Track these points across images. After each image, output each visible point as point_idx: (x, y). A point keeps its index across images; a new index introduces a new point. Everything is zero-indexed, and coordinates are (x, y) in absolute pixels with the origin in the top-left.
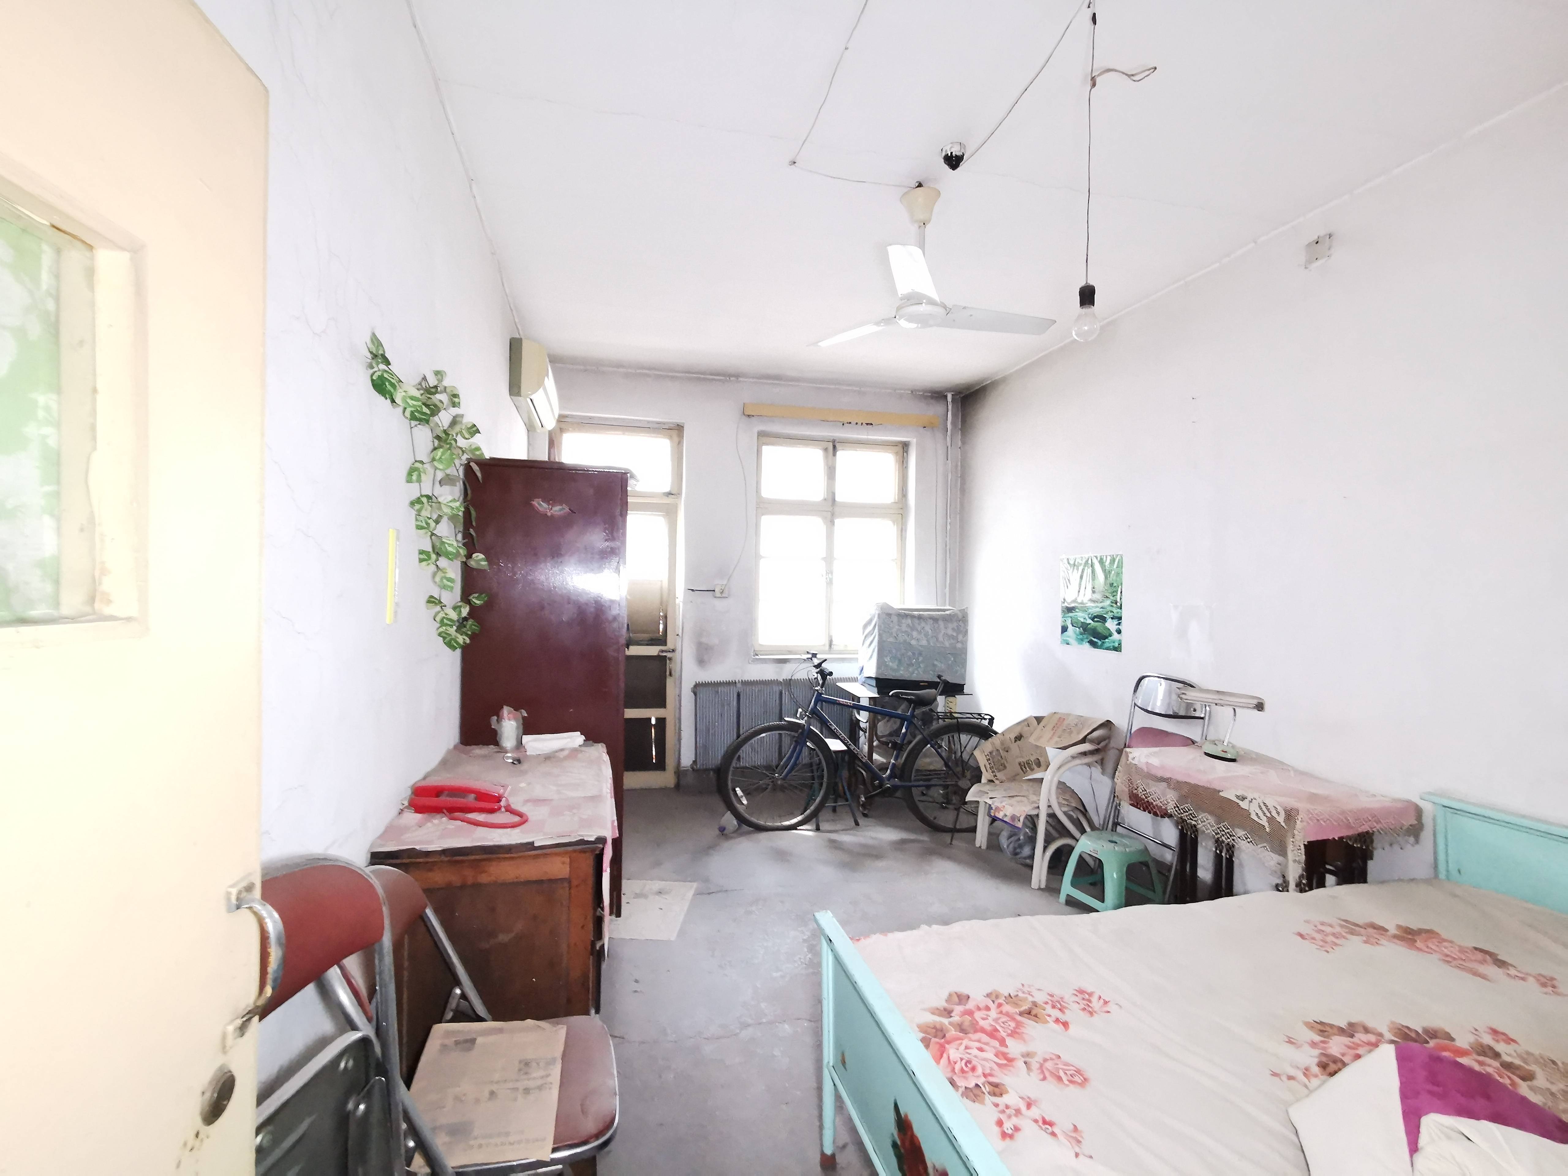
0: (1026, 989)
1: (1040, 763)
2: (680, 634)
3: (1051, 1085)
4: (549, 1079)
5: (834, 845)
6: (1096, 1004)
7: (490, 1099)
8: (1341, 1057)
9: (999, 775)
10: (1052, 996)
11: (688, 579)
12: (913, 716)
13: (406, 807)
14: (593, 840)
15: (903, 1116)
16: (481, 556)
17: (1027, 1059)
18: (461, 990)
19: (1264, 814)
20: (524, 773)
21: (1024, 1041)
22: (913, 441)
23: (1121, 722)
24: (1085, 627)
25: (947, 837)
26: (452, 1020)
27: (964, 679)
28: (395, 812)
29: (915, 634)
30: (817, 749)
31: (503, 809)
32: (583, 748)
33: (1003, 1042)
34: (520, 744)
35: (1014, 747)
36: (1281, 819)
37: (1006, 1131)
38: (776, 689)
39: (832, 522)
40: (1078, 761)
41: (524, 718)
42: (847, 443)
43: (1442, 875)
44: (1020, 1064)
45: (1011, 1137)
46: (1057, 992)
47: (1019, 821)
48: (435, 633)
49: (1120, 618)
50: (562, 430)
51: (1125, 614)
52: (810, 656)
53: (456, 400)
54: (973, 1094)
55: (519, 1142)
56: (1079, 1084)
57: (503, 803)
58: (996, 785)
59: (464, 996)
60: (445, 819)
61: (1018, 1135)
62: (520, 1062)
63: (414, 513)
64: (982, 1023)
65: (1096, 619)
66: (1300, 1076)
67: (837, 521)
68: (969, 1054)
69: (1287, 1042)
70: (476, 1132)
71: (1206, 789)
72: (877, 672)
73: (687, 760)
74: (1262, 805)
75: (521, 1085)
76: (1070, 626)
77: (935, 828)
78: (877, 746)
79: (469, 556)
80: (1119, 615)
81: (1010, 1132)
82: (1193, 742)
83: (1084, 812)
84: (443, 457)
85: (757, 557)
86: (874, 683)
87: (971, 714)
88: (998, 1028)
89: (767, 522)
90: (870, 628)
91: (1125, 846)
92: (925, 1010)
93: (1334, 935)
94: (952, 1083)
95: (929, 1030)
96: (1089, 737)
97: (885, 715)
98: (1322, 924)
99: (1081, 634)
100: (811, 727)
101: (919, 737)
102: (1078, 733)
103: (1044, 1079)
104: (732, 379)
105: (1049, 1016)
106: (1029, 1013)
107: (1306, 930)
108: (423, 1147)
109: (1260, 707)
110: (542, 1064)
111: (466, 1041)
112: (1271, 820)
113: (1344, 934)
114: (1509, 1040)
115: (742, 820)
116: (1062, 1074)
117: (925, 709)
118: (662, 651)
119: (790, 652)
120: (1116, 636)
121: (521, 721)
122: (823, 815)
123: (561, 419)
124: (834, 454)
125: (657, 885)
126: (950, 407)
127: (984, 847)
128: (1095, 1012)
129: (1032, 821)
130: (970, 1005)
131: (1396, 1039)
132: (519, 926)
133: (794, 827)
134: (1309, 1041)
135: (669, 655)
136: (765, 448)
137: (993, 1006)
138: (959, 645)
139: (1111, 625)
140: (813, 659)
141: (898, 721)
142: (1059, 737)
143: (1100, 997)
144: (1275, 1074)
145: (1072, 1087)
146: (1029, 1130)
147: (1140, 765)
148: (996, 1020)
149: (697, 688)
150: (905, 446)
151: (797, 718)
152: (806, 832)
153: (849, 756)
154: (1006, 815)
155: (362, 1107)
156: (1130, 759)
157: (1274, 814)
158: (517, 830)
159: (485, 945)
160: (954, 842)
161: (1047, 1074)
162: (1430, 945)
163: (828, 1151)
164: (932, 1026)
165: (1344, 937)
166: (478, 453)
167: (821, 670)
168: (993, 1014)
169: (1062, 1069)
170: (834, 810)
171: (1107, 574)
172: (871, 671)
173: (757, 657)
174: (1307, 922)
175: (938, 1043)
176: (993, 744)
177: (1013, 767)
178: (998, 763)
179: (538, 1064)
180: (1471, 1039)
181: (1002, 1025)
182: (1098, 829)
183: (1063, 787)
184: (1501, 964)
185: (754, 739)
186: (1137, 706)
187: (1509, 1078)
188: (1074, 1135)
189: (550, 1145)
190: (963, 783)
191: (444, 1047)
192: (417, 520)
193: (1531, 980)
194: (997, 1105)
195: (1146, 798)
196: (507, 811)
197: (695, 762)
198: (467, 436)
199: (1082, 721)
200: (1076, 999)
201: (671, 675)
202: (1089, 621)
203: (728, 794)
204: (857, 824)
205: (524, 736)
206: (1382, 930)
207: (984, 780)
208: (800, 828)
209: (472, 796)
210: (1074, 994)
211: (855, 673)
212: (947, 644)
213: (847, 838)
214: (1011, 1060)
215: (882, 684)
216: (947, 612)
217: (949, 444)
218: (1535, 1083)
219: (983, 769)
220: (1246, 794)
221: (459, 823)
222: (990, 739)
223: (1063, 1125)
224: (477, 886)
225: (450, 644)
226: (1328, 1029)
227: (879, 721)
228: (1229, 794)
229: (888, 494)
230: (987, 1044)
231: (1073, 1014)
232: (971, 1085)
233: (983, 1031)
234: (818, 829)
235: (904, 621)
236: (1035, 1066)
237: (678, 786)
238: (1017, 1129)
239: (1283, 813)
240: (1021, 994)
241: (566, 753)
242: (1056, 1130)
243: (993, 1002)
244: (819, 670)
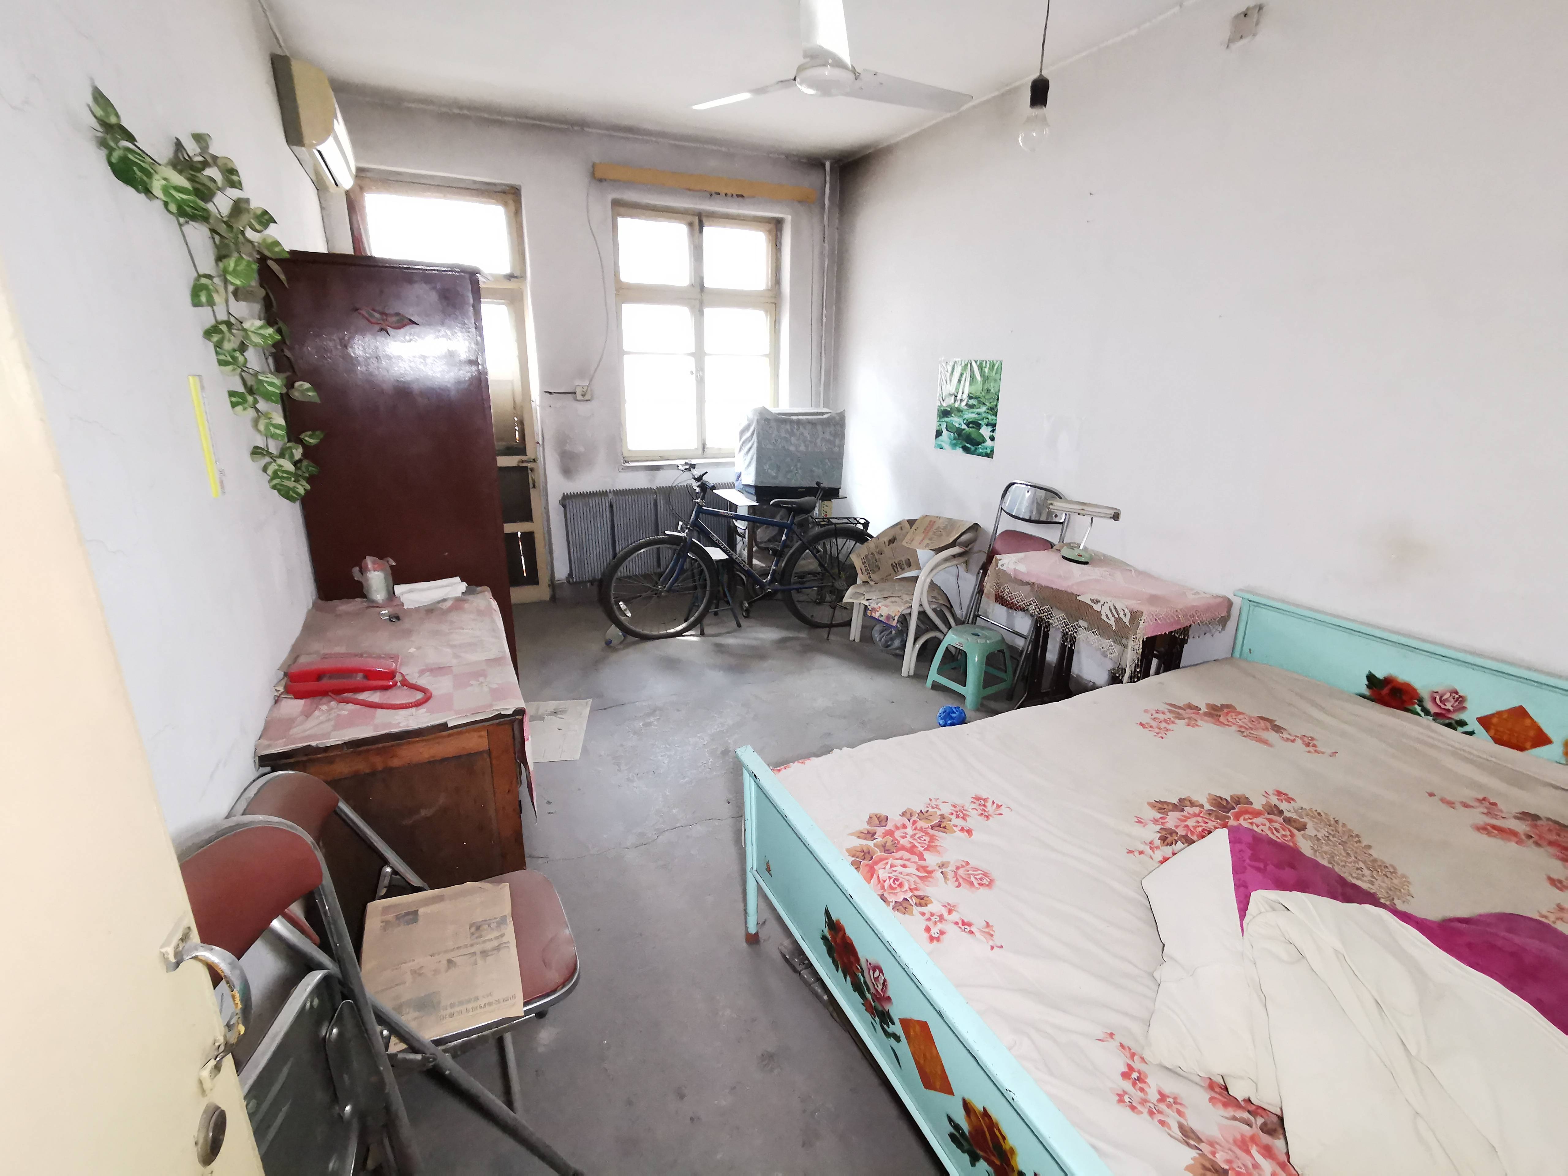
0: (934, 803)
1: (911, 563)
2: (541, 442)
3: (964, 890)
4: (505, 939)
5: (720, 649)
6: (990, 808)
7: (449, 968)
8: (1174, 829)
9: (873, 576)
10: (955, 806)
11: (543, 380)
12: (792, 522)
13: (282, 693)
14: (511, 713)
15: (835, 922)
16: (307, 385)
17: (944, 870)
18: (391, 867)
19: (1113, 616)
20: (408, 633)
21: (938, 852)
22: (788, 218)
23: (988, 525)
24: (959, 432)
25: (824, 632)
26: (386, 896)
27: (840, 484)
28: (270, 701)
29: (793, 440)
30: (698, 559)
31: (399, 684)
32: (470, 597)
33: (921, 857)
34: (391, 594)
35: (887, 550)
36: (1126, 620)
37: (934, 936)
38: (651, 498)
39: (701, 313)
40: (948, 564)
41: (391, 567)
42: (714, 216)
43: (1237, 654)
44: (938, 875)
45: (938, 939)
46: (959, 802)
47: (894, 620)
48: (267, 486)
49: (994, 425)
50: (361, 189)
51: (1000, 421)
52: (687, 467)
53: (235, 178)
54: (902, 907)
55: (490, 1004)
56: (988, 885)
57: (398, 678)
58: (871, 586)
59: (395, 872)
60: (333, 704)
61: (942, 937)
62: (471, 926)
63: (211, 346)
64: (902, 841)
65: (971, 425)
66: (1147, 849)
67: (707, 311)
68: (896, 871)
69: (1137, 822)
70: (443, 1004)
71: (1066, 593)
72: (756, 481)
73: (561, 572)
74: (1112, 608)
75: (477, 948)
76: (945, 431)
77: (812, 625)
78: (756, 551)
79: (290, 385)
80: (993, 422)
81: (936, 935)
82: (1052, 545)
83: (950, 608)
84: (238, 268)
85: (621, 353)
86: (753, 491)
87: (847, 518)
88: (916, 844)
89: (628, 310)
90: (748, 434)
91: (986, 638)
92: (852, 834)
93: (1165, 721)
94: (883, 898)
95: (858, 854)
96: (958, 541)
97: (763, 523)
98: (1157, 712)
99: (955, 439)
100: (693, 539)
101: (797, 545)
102: (948, 535)
103: (959, 885)
104: (576, 128)
105: (956, 826)
106: (939, 826)
107: (1146, 719)
108: (397, 1031)
109: (1116, 517)
110: (493, 926)
111: (408, 914)
112: (1118, 620)
113: (1172, 719)
114: (1289, 800)
115: (626, 631)
116: (973, 879)
117: (804, 516)
118: (523, 462)
119: (662, 458)
120: (989, 443)
121: (390, 571)
122: (706, 621)
123: (361, 173)
124: (701, 231)
125: (552, 705)
126: (828, 178)
127: (857, 640)
128: (990, 816)
129: (904, 620)
130: (890, 826)
131: (1212, 808)
132: (442, 800)
133: (679, 634)
134: (1152, 819)
135: (529, 465)
136: (621, 221)
137: (909, 824)
138: (836, 449)
139: (985, 431)
140: (691, 469)
141: (777, 528)
142: (930, 539)
143: (993, 803)
144: (1130, 852)
145: (982, 889)
146: (952, 932)
147: (1008, 571)
148: (913, 836)
149: (566, 500)
150: (778, 224)
151: (679, 532)
152: (691, 638)
153: (729, 564)
154: (881, 616)
155: (335, 1031)
156: (999, 565)
157: (1122, 615)
158: (422, 710)
159: (407, 822)
160: (832, 637)
161: (961, 880)
162: (1230, 719)
163: (752, 930)
164: (859, 849)
165: (1173, 722)
166: (277, 249)
167: (702, 483)
168: (910, 831)
169: (974, 875)
170: (716, 614)
171: (985, 379)
172: (749, 478)
173: (627, 464)
174: (1146, 711)
175: (867, 865)
176: (868, 548)
177: (886, 567)
178: (873, 565)
179: (489, 926)
180: (1264, 801)
181: (919, 841)
182: (963, 623)
183: (933, 586)
184: (1278, 729)
185: (634, 555)
186: (1004, 511)
187: (1290, 831)
188: (987, 930)
189: (520, 1000)
190: (839, 584)
191: (386, 925)
192: (217, 353)
193: (1299, 741)
194: (923, 914)
195: (1011, 600)
196: (403, 685)
197: (570, 575)
198: (258, 227)
199: (951, 523)
200: (974, 806)
201: (534, 487)
202: (964, 427)
203: (612, 608)
204: (739, 625)
205: (396, 587)
206: (1197, 709)
207: (859, 582)
208: (685, 634)
209: (360, 676)
210: (972, 802)
211: (732, 479)
212: (824, 449)
213: (730, 641)
214: (930, 872)
215: (761, 492)
216: (825, 416)
217: (826, 223)
218: (1307, 832)
219: (859, 572)
220: (1099, 599)
221: (350, 706)
222: (866, 543)
223: (978, 924)
224: (390, 770)
225: (286, 494)
226: (1165, 806)
227: (758, 528)
228: (1085, 598)
229: (760, 281)
230: (908, 860)
231: (974, 820)
232: (900, 899)
233: (903, 848)
234: (702, 634)
235: (782, 426)
236: (950, 875)
237: (553, 598)
238: (942, 933)
239: (1128, 615)
240: (930, 810)
241: (448, 604)
242: (973, 929)
243: (909, 821)
244: (699, 483)
